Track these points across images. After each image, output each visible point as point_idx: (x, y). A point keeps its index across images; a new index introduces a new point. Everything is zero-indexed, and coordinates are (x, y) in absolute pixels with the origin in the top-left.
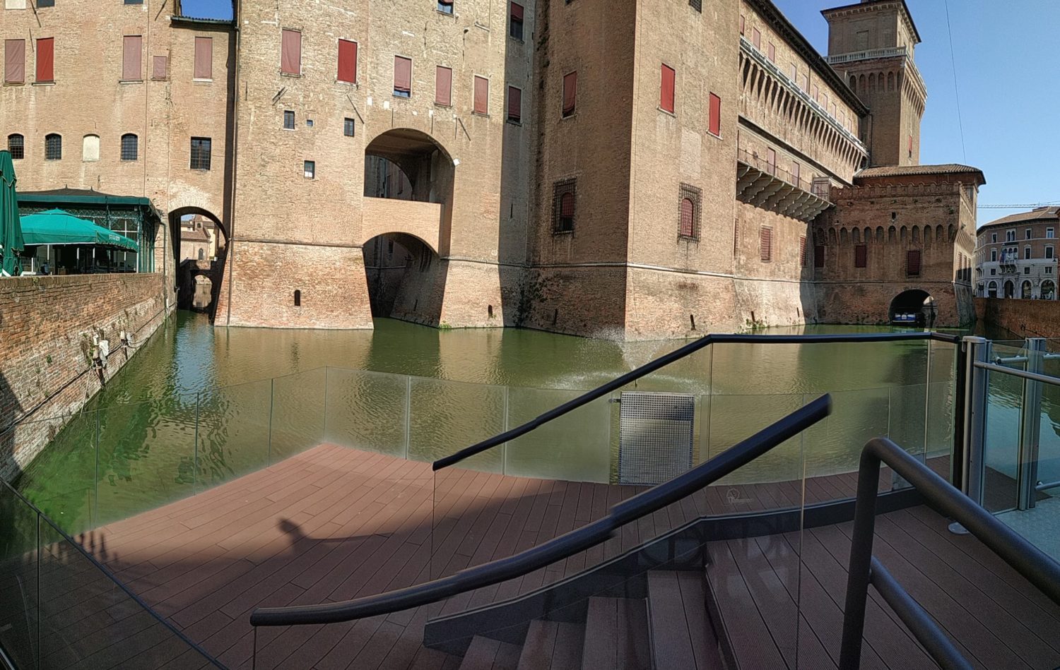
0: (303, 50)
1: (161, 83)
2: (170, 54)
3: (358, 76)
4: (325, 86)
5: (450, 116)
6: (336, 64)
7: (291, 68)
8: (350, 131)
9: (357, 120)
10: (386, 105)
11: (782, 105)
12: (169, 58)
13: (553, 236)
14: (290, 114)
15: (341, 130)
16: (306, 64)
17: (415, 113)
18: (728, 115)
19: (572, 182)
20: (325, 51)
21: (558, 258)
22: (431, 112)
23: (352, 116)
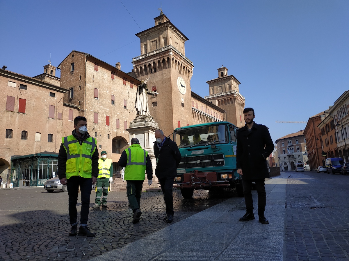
0: (99, 118)
1: (60, 120)
2: (63, 112)
3: (110, 124)
4: (103, 127)
5: (127, 132)
6: (106, 121)
7: (96, 122)
8: (109, 138)
9: (110, 135)
10: (115, 131)
11: (201, 119)
12: (63, 114)
14: (96, 133)
15: (107, 137)
16: (99, 121)
17: (121, 132)
20: (104, 118)
22: (124, 132)
23: (109, 133)
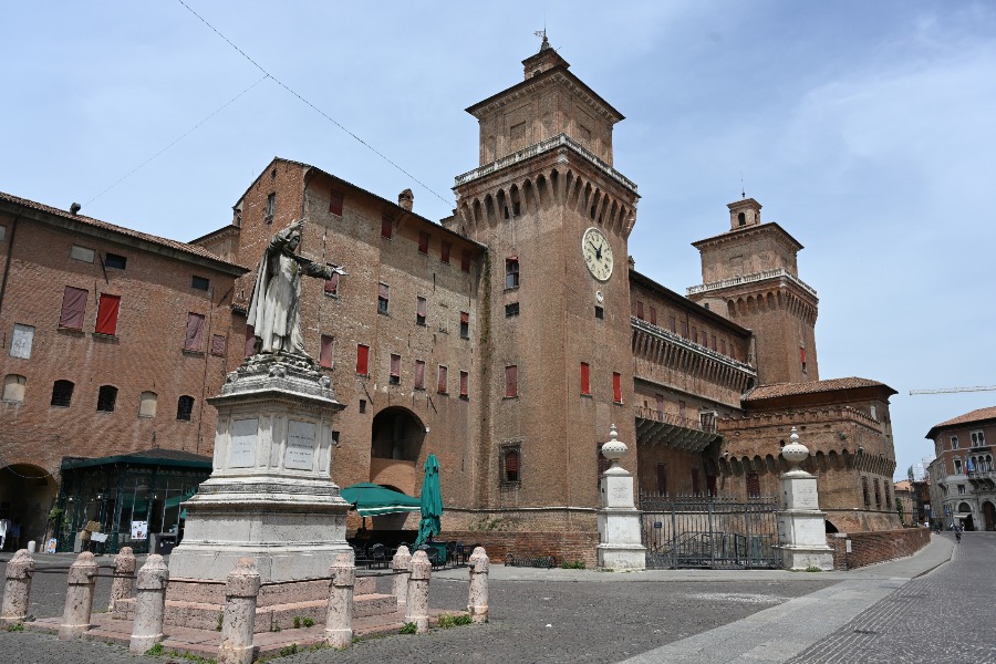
0: (335, 351)
1: (220, 357)
2: (227, 335)
3: (370, 370)
4: (348, 377)
5: (424, 396)
6: (356, 361)
8: (362, 410)
9: (368, 401)
10: (385, 389)
12: (227, 339)
13: (500, 486)
15: (358, 409)
17: (403, 395)
18: (627, 384)
19: (518, 446)
20: (350, 352)
21: (506, 504)
22: (412, 394)
23: (365, 398)
